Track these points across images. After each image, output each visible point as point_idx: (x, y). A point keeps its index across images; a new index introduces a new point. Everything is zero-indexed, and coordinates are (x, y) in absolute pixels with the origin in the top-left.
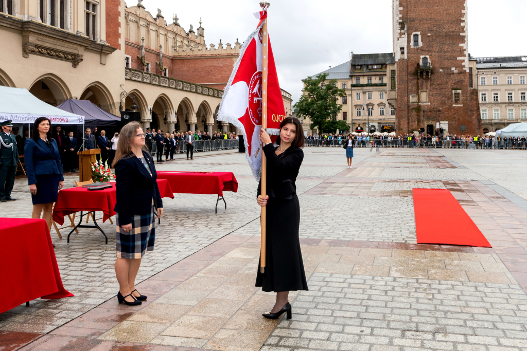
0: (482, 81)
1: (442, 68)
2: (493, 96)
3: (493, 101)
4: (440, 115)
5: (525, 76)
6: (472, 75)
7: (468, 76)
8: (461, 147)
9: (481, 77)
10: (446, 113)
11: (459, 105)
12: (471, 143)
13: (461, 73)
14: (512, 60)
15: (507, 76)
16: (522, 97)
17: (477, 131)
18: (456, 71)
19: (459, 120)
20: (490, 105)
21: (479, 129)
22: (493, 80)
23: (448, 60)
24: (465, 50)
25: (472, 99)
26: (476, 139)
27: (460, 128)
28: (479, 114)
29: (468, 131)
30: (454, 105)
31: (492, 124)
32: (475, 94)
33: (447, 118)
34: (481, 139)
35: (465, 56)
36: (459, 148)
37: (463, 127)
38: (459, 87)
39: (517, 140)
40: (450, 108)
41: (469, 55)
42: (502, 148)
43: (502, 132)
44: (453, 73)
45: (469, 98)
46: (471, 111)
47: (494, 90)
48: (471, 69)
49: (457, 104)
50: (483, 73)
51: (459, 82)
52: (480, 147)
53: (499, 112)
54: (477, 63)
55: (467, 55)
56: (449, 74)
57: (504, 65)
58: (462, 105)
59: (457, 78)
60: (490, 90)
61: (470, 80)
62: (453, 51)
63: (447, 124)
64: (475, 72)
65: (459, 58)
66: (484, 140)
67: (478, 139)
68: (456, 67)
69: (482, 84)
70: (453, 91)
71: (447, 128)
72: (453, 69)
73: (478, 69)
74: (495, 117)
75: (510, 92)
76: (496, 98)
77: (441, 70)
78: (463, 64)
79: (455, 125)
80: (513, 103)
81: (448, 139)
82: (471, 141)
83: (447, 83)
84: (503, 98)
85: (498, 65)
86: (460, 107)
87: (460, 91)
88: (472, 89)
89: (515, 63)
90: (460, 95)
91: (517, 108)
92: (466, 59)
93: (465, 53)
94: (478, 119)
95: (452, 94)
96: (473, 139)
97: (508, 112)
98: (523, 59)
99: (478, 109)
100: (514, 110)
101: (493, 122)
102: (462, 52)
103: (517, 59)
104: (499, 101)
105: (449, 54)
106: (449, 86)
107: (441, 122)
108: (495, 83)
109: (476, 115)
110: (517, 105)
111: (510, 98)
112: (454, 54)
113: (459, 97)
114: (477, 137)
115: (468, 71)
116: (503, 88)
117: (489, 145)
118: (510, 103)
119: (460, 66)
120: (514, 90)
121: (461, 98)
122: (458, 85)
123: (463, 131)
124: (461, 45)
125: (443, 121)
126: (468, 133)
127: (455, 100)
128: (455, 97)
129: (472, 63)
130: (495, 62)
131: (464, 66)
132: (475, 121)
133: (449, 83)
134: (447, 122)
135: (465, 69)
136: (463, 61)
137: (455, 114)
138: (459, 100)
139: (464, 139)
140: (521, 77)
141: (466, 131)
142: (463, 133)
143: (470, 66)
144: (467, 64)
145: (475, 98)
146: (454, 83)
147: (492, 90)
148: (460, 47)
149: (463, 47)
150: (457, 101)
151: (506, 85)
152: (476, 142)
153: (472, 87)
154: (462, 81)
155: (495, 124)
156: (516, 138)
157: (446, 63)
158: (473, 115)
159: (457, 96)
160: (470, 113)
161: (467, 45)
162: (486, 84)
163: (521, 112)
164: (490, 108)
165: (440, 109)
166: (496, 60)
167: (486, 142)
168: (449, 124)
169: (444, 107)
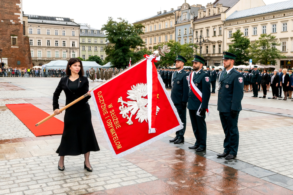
0: (30, 31)
1: (3, 20)
2: (37, 42)
3: (37, 45)
4: (2, 53)
5: (58, 30)
6: (25, 26)
7: (22, 27)
8: (19, 76)
9: (29, 28)
10: (6, 52)
11: (16, 47)
12: (25, 73)
13: (17, 24)
14: (50, 19)
15: (47, 29)
16: (56, 43)
17: (28, 65)
18: (13, 23)
19: (16, 57)
20: (36, 48)
21: (30, 63)
22: (37, 31)
23: (8, 14)
24: (20, 8)
25: (25, 43)
26: (29, 70)
27: (17, 63)
28: (30, 54)
29: (22, 65)
30: (12, 47)
31: (37, 61)
32: (27, 40)
33: (7, 55)
34: (32, 70)
35: (20, 12)
36: (17, 76)
37: (19, 62)
38: (16, 34)
39: (56, 71)
40: (9, 48)
41: (23, 12)
42: (46, 77)
43: (46, 66)
44: (11, 24)
45: (23, 42)
46: (24, 51)
47: (38, 38)
48: (24, 22)
49: (14, 46)
50: (31, 26)
51: (15, 30)
52: (32, 76)
53: (42, 53)
54: (28, 18)
55: (22, 12)
56: (9, 24)
57: (45, 21)
58: (18, 47)
59: (15, 28)
60: (35, 37)
61: (23, 30)
62: (11, 8)
63: (7, 60)
64: (27, 25)
65: (15, 14)
66: (34, 71)
67: (31, 71)
68: (14, 20)
69: (30, 33)
70: (12, 37)
71: (7, 63)
72: (11, 21)
73: (29, 22)
74: (39, 56)
75: (49, 40)
76: (39, 43)
77: (2, 21)
78: (19, 18)
79: (13, 61)
80: (50, 47)
81: (9, 70)
82: (26, 72)
83: (6, 31)
84: (44, 43)
85: (41, 21)
86: (17, 48)
87: (16, 37)
88: (25, 36)
89: (52, 21)
90: (17, 40)
91: (53, 50)
92: (21, 15)
93: (20, 10)
94: (29, 57)
95: (11, 38)
96: (27, 70)
97: (47, 53)
98: (57, 19)
99: (29, 50)
100: (51, 52)
101: (37, 59)
102: (18, 10)
103: (53, 19)
104: (42, 45)
105: (9, 10)
106: (8, 33)
107: (2, 58)
108: (39, 33)
109: (28, 54)
110: (53, 48)
111: (49, 43)
112: (12, 10)
113: (15, 41)
114: (30, 70)
115: (22, 23)
116: (44, 37)
117: (38, 75)
118: (49, 47)
119: (16, 19)
120: (51, 39)
121: (17, 42)
122: (15, 32)
123: (18, 65)
124: (17, 4)
125: (4, 57)
126: (22, 66)
127: (13, 43)
128: (13, 41)
129: (25, 18)
130: (39, 19)
131: (19, 20)
132: (27, 59)
133: (8, 30)
134: (7, 58)
135: (20, 22)
136: (19, 16)
137: (13, 53)
138: (15, 43)
139: (20, 70)
140: (56, 31)
141: (21, 65)
142: (18, 66)
143: (24, 20)
144: (21, 19)
145: (27, 43)
146: (12, 31)
147: (36, 38)
148: (17, 6)
149: (18, 6)
150: (14, 44)
151: (46, 35)
152: (29, 73)
153: (25, 35)
154: (18, 30)
155: (39, 60)
156: (55, 70)
157: (6, 16)
158: (25, 54)
159: (14, 40)
160: (23, 52)
161: (22, 5)
162: (33, 33)
163: (55, 53)
164: (36, 50)
165: (2, 49)
166: (39, 18)
167: (36, 72)
168: (8, 60)
169: (5, 48)
